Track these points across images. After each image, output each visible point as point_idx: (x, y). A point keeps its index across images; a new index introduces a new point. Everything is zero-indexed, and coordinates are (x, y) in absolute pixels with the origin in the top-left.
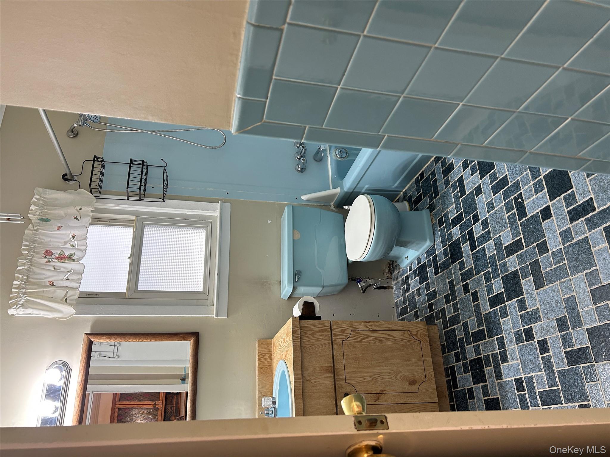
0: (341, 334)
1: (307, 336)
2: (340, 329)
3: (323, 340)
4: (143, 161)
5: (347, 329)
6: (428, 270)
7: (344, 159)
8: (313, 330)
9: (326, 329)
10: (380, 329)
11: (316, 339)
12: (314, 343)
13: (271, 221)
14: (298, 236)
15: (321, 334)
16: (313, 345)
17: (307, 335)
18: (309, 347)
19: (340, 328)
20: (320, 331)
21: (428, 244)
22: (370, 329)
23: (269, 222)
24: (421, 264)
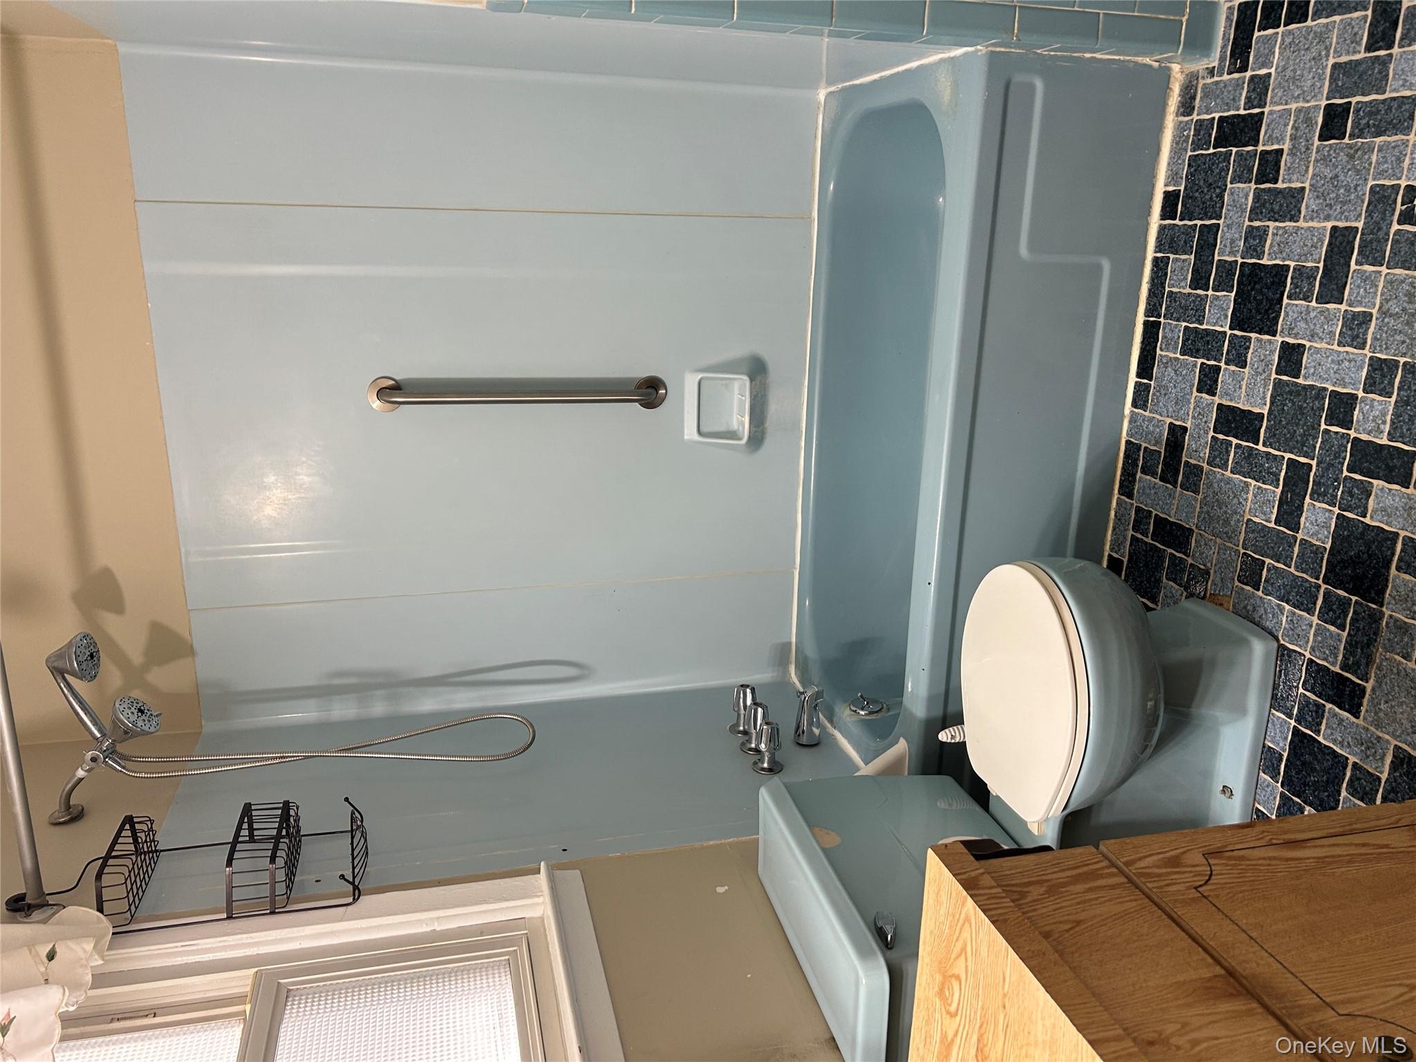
0: (1169, 870)
1: (1034, 901)
2: (1155, 858)
3: (1110, 900)
4: (286, 803)
5: (1184, 852)
6: (1320, 739)
7: (879, 715)
8: (1048, 881)
9: (1098, 869)
10: (1315, 836)
11: (1079, 903)
12: (1082, 916)
13: (726, 887)
14: (833, 840)
15: (1087, 886)
16: (1078, 923)
17: (1029, 899)
18: (1067, 931)
19: (1150, 855)
20: (1077, 879)
21: (1259, 650)
22: (1274, 841)
23: (720, 890)
24: (1285, 755)
